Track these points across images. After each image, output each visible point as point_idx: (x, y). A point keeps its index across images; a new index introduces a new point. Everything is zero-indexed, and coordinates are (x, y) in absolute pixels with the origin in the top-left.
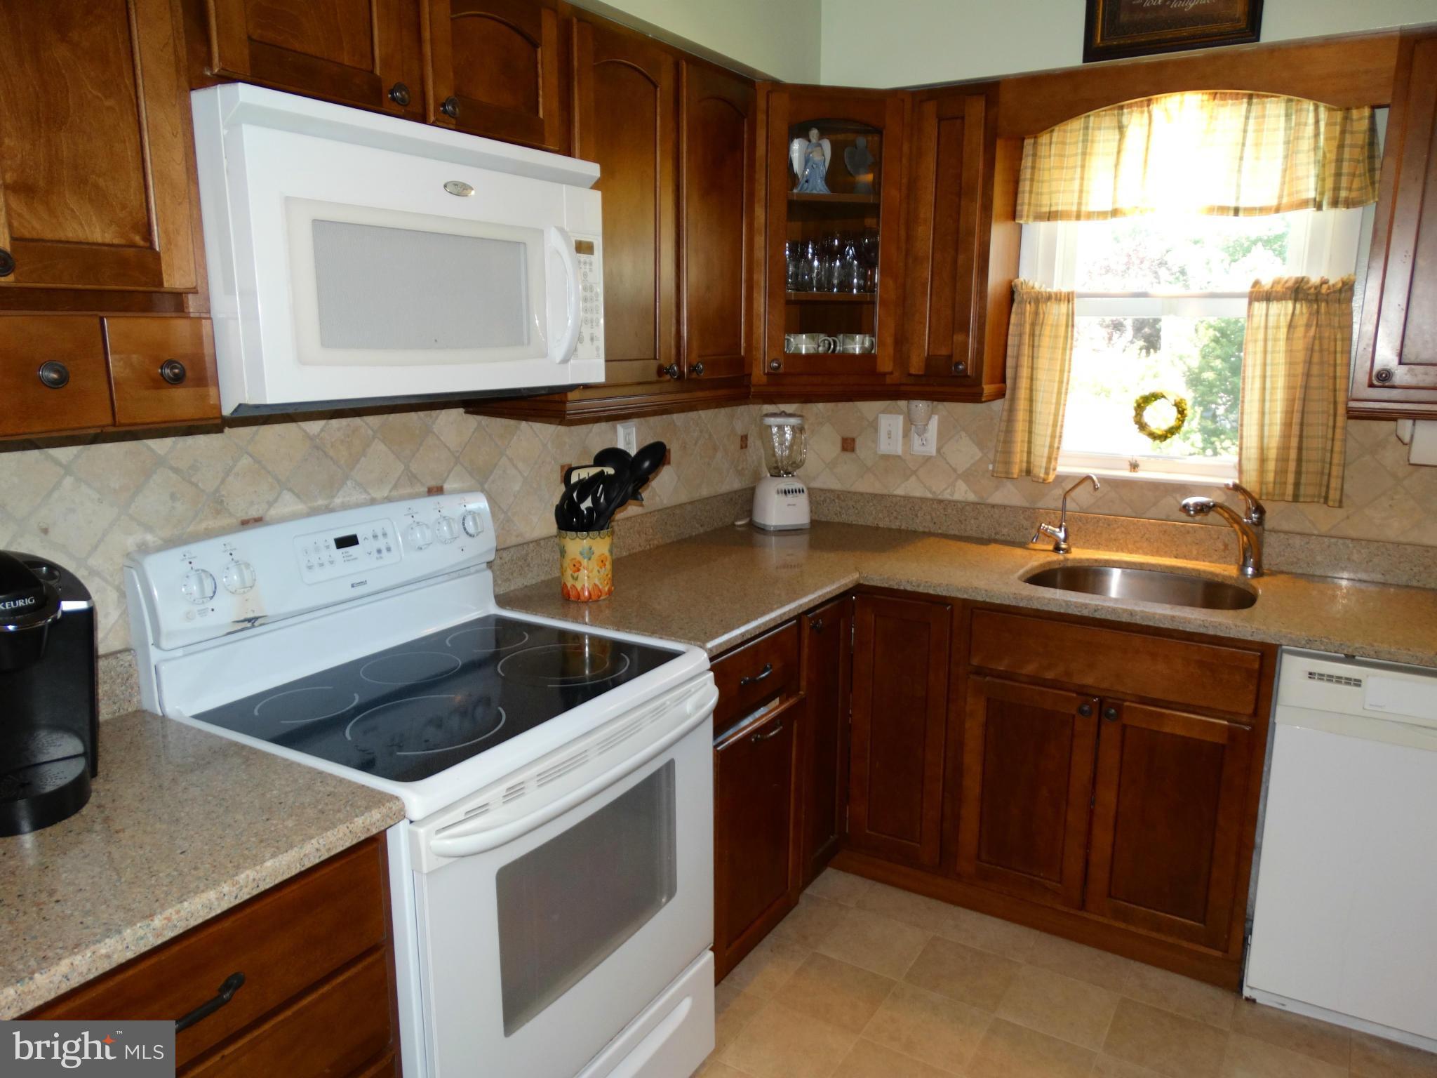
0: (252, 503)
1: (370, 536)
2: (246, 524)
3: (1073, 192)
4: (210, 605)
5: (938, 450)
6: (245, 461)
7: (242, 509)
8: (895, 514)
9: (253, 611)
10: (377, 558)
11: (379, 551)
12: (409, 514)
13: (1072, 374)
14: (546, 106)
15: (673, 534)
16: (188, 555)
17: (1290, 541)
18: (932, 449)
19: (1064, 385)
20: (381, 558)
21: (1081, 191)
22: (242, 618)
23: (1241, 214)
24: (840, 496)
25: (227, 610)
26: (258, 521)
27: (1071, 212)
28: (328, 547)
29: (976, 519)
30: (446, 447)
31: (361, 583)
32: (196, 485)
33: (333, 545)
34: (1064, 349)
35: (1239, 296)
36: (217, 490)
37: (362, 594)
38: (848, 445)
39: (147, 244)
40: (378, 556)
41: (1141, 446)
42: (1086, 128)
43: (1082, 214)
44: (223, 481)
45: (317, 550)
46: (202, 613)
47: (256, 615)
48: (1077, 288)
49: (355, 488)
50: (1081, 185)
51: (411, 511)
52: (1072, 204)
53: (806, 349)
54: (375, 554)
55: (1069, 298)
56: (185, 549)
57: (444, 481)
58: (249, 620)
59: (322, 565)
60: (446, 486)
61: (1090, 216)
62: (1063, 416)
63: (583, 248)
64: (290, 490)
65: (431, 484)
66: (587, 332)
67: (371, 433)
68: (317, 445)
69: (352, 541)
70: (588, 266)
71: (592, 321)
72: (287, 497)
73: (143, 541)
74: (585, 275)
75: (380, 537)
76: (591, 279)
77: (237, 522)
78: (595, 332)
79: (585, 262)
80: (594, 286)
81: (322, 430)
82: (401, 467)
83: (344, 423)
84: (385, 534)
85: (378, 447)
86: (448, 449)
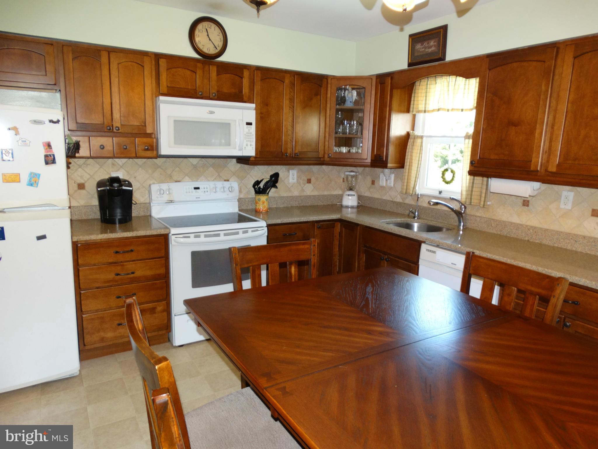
0: (178, 177)
1: (203, 188)
2: (176, 182)
3: (423, 104)
4: (163, 196)
5: (394, 185)
7: (175, 178)
8: (382, 205)
11: (205, 192)
13: (422, 162)
14: (246, 90)
15: (310, 203)
17: (476, 219)
18: (392, 185)
19: (419, 165)
21: (426, 104)
22: (169, 200)
23: (464, 111)
24: (369, 198)
25: (166, 198)
26: (179, 181)
27: (422, 110)
28: (192, 189)
29: (400, 207)
31: (198, 198)
32: (166, 172)
33: (193, 188)
34: (420, 153)
35: (462, 137)
37: (198, 200)
38: (373, 183)
39: (145, 125)
41: (443, 187)
42: (427, 84)
43: (427, 111)
44: (172, 172)
46: (161, 197)
47: (172, 200)
48: (425, 134)
50: (426, 102)
51: (215, 184)
52: (423, 108)
53: (345, 151)
54: (203, 192)
55: (422, 137)
56: (159, 184)
58: (171, 201)
59: (189, 192)
60: (230, 180)
61: (429, 111)
62: (419, 175)
63: (249, 124)
64: (187, 176)
65: (226, 179)
66: (249, 144)
67: (209, 165)
68: (195, 167)
69: (198, 188)
70: (250, 128)
71: (251, 141)
72: (187, 178)
73: (154, 182)
74: (249, 130)
75: (206, 188)
76: (251, 131)
77: (174, 181)
78: (252, 143)
79: (249, 127)
80: (252, 133)
81: (197, 164)
82: (217, 174)
83: (202, 162)
84: (207, 188)
85: (211, 169)
86: (231, 171)
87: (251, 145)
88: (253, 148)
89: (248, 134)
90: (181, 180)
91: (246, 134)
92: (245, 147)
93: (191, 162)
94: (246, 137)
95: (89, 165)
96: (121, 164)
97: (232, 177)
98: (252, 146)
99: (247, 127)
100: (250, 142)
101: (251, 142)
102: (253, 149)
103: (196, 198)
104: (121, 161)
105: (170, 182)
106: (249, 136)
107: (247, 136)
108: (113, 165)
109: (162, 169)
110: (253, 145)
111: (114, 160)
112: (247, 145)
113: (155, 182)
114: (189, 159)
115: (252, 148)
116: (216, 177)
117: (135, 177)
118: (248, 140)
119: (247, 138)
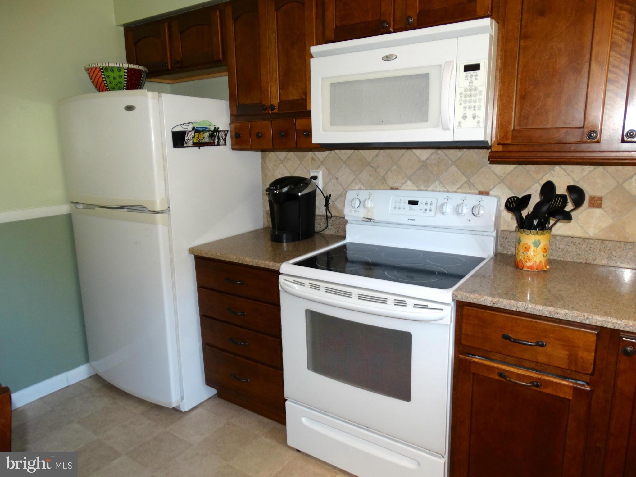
0: (395, 182)
1: (424, 203)
2: (392, 189)
4: (358, 210)
6: (395, 167)
7: (391, 183)
9: (370, 216)
10: (424, 212)
11: (426, 210)
12: (446, 199)
16: (358, 193)
20: (426, 213)
22: (366, 217)
26: (397, 189)
28: (405, 203)
30: (494, 173)
31: (413, 220)
32: (378, 173)
33: (407, 202)
36: (384, 176)
37: (410, 224)
40: (425, 211)
44: (386, 173)
45: (400, 202)
46: (355, 211)
47: (372, 218)
49: (439, 184)
51: (448, 197)
54: (424, 211)
57: (491, 190)
58: (369, 219)
59: (400, 208)
63: (473, 68)
64: (411, 180)
65: (482, 189)
66: (469, 113)
67: (450, 162)
68: (424, 165)
69: (415, 203)
70: (474, 78)
71: (475, 107)
72: (409, 183)
73: (361, 187)
74: (471, 83)
75: (429, 204)
76: (475, 84)
77: (389, 188)
78: (478, 112)
79: (472, 76)
80: (479, 89)
81: (427, 159)
82: (466, 179)
83: (437, 157)
84: (431, 204)
85: (453, 169)
86: (496, 174)
87: (474, 117)
88: (478, 122)
89: (468, 93)
90: (401, 187)
91: (464, 93)
92: (460, 123)
93: (417, 157)
94: (463, 98)
95: (290, 159)
96: (321, 160)
97: (497, 187)
98: (476, 119)
99: (466, 76)
100: (472, 109)
101: (475, 110)
102: (478, 126)
103: (408, 220)
104: (322, 155)
105: (382, 188)
106: (470, 96)
107: (466, 96)
108: (313, 160)
109: (372, 167)
110: (479, 117)
111: (314, 153)
112: (464, 117)
113: (363, 188)
114: (414, 151)
115: (476, 124)
116: (463, 184)
117: (337, 179)
118: (468, 105)
119: (465, 102)
